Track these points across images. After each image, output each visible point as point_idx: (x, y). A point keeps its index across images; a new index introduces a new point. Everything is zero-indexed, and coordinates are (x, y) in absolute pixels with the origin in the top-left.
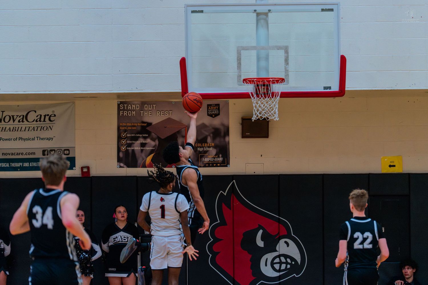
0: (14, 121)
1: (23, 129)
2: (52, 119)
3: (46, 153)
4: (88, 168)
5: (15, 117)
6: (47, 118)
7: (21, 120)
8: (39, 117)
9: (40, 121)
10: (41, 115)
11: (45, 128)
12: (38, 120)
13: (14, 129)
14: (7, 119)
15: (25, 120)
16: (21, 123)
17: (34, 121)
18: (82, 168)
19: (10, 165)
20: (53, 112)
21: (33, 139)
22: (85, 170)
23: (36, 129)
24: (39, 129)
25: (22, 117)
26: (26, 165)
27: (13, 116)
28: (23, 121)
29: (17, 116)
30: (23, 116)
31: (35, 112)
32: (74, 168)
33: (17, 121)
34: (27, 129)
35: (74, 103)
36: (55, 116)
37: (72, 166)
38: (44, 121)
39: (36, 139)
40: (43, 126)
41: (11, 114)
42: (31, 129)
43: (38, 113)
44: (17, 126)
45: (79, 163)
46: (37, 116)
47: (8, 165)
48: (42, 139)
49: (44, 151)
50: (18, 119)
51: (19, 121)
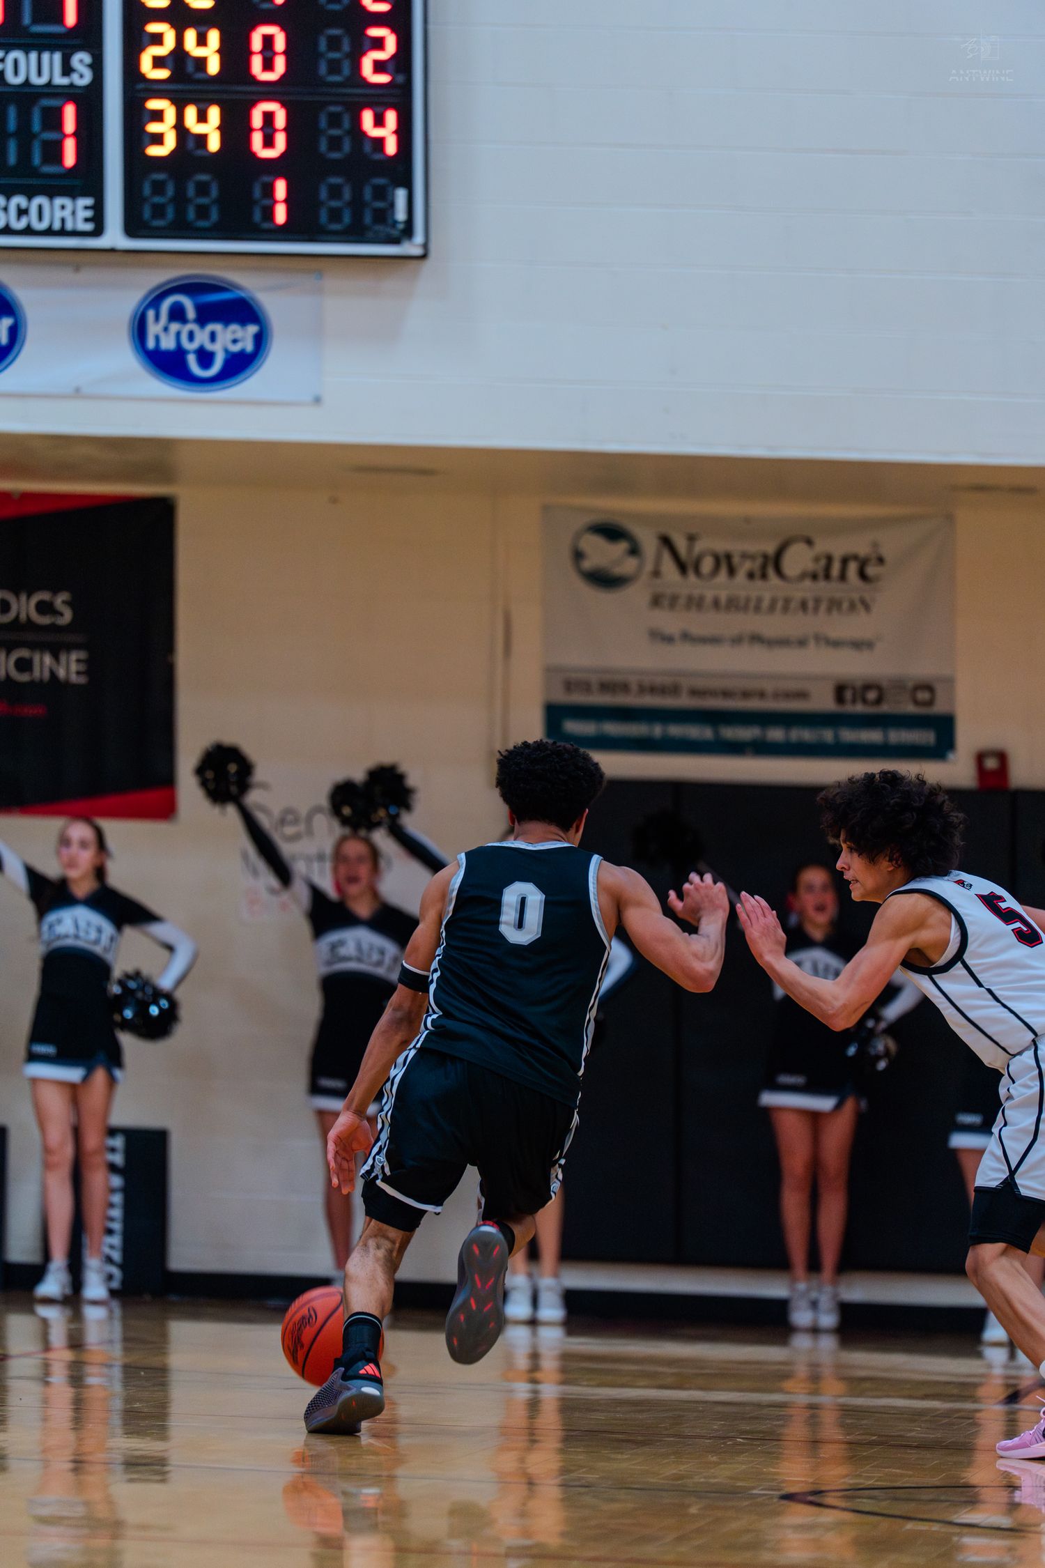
0: (732, 571)
1: (766, 604)
2: (871, 570)
3: (848, 695)
4: (1002, 757)
5: (736, 560)
6: (853, 568)
7: (758, 573)
8: (823, 562)
9: (827, 576)
10: (829, 559)
11: (845, 605)
12: (821, 574)
13: (733, 605)
14: (707, 565)
15: (771, 572)
16: (759, 583)
17: (803, 576)
18: (980, 758)
19: (716, 733)
20: (875, 545)
21: (802, 643)
22: (991, 764)
23: (811, 604)
24: (823, 607)
25: (759, 561)
26: (776, 734)
27: (729, 557)
28: (764, 576)
29: (745, 556)
30: (765, 557)
31: (809, 542)
32: (951, 756)
33: (741, 576)
34: (780, 604)
35: (950, 518)
36: (881, 560)
37: (943, 746)
38: (843, 577)
39: (812, 643)
40: (838, 595)
41: (721, 546)
42: (793, 605)
43: (822, 546)
44: (742, 594)
45: (969, 738)
46: (817, 559)
47: (706, 733)
48: (836, 644)
49: (840, 691)
50: (747, 565)
51: (751, 576)
